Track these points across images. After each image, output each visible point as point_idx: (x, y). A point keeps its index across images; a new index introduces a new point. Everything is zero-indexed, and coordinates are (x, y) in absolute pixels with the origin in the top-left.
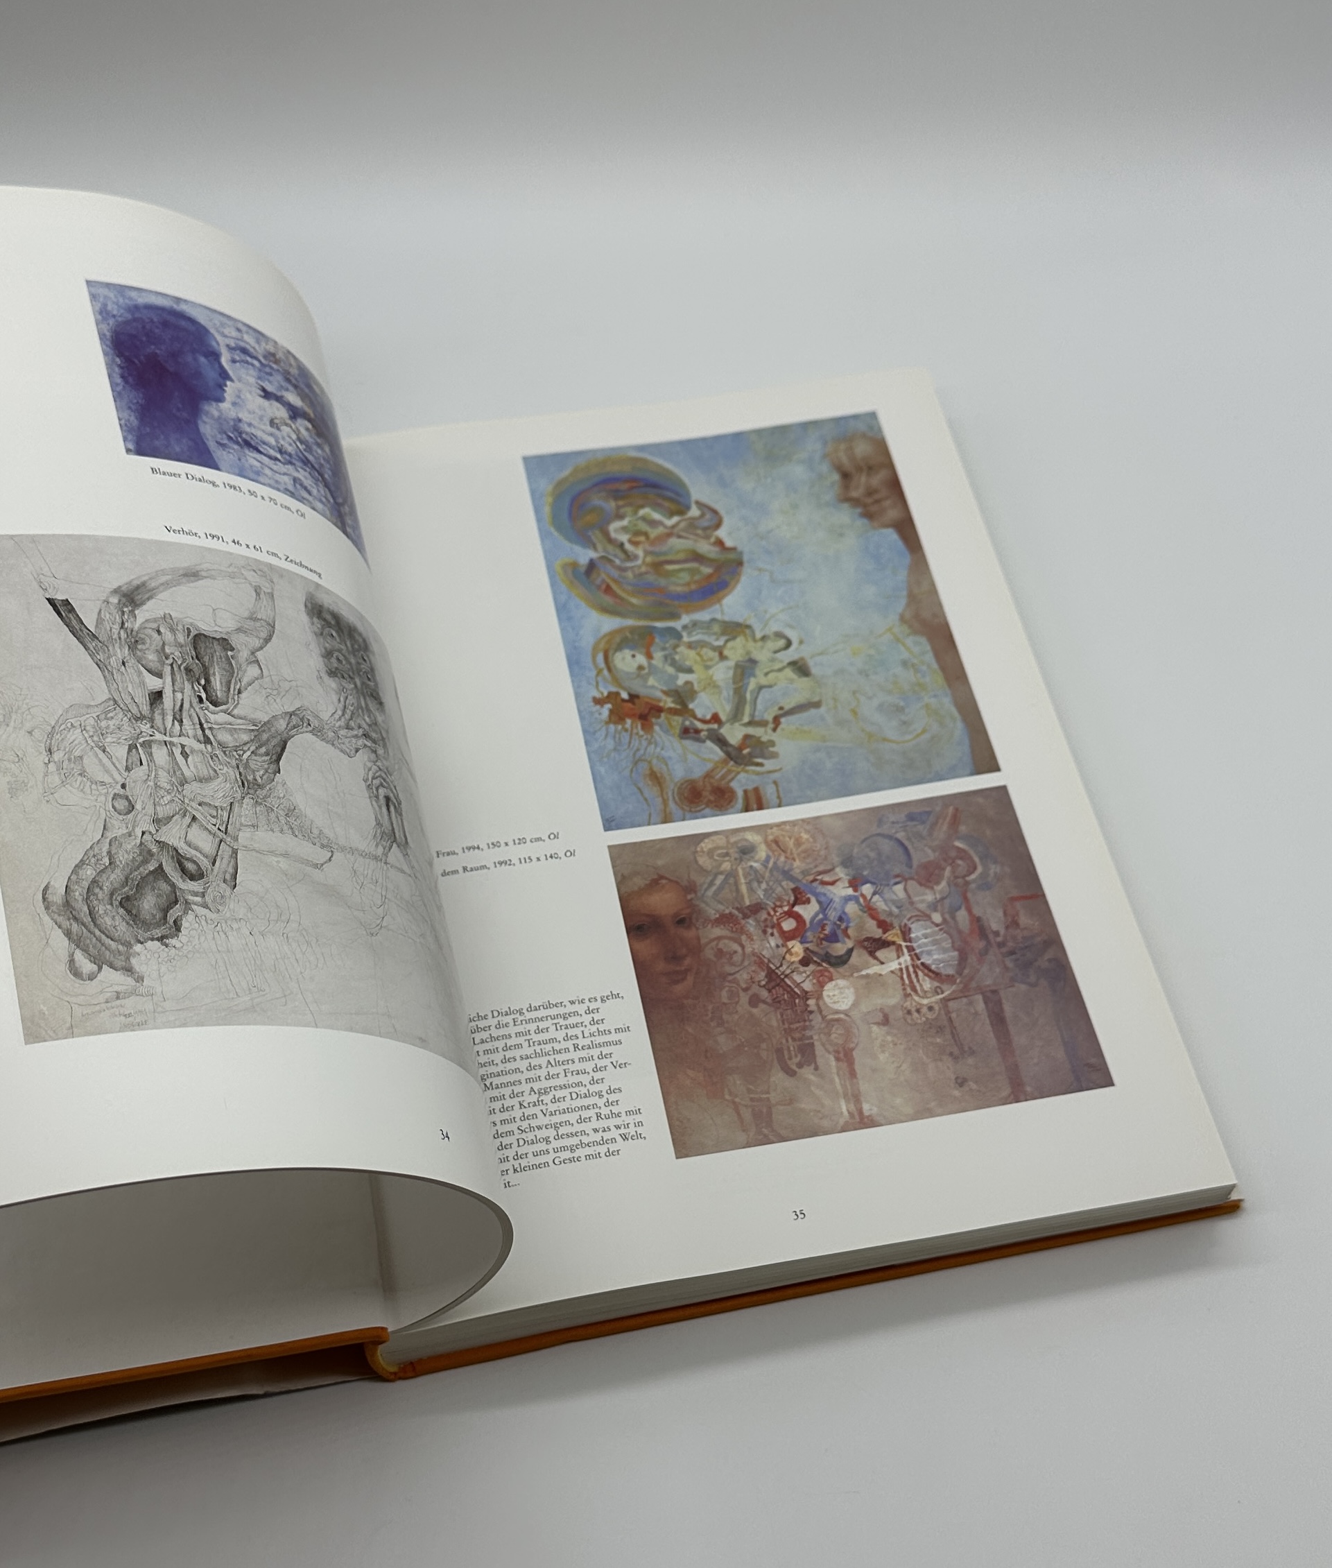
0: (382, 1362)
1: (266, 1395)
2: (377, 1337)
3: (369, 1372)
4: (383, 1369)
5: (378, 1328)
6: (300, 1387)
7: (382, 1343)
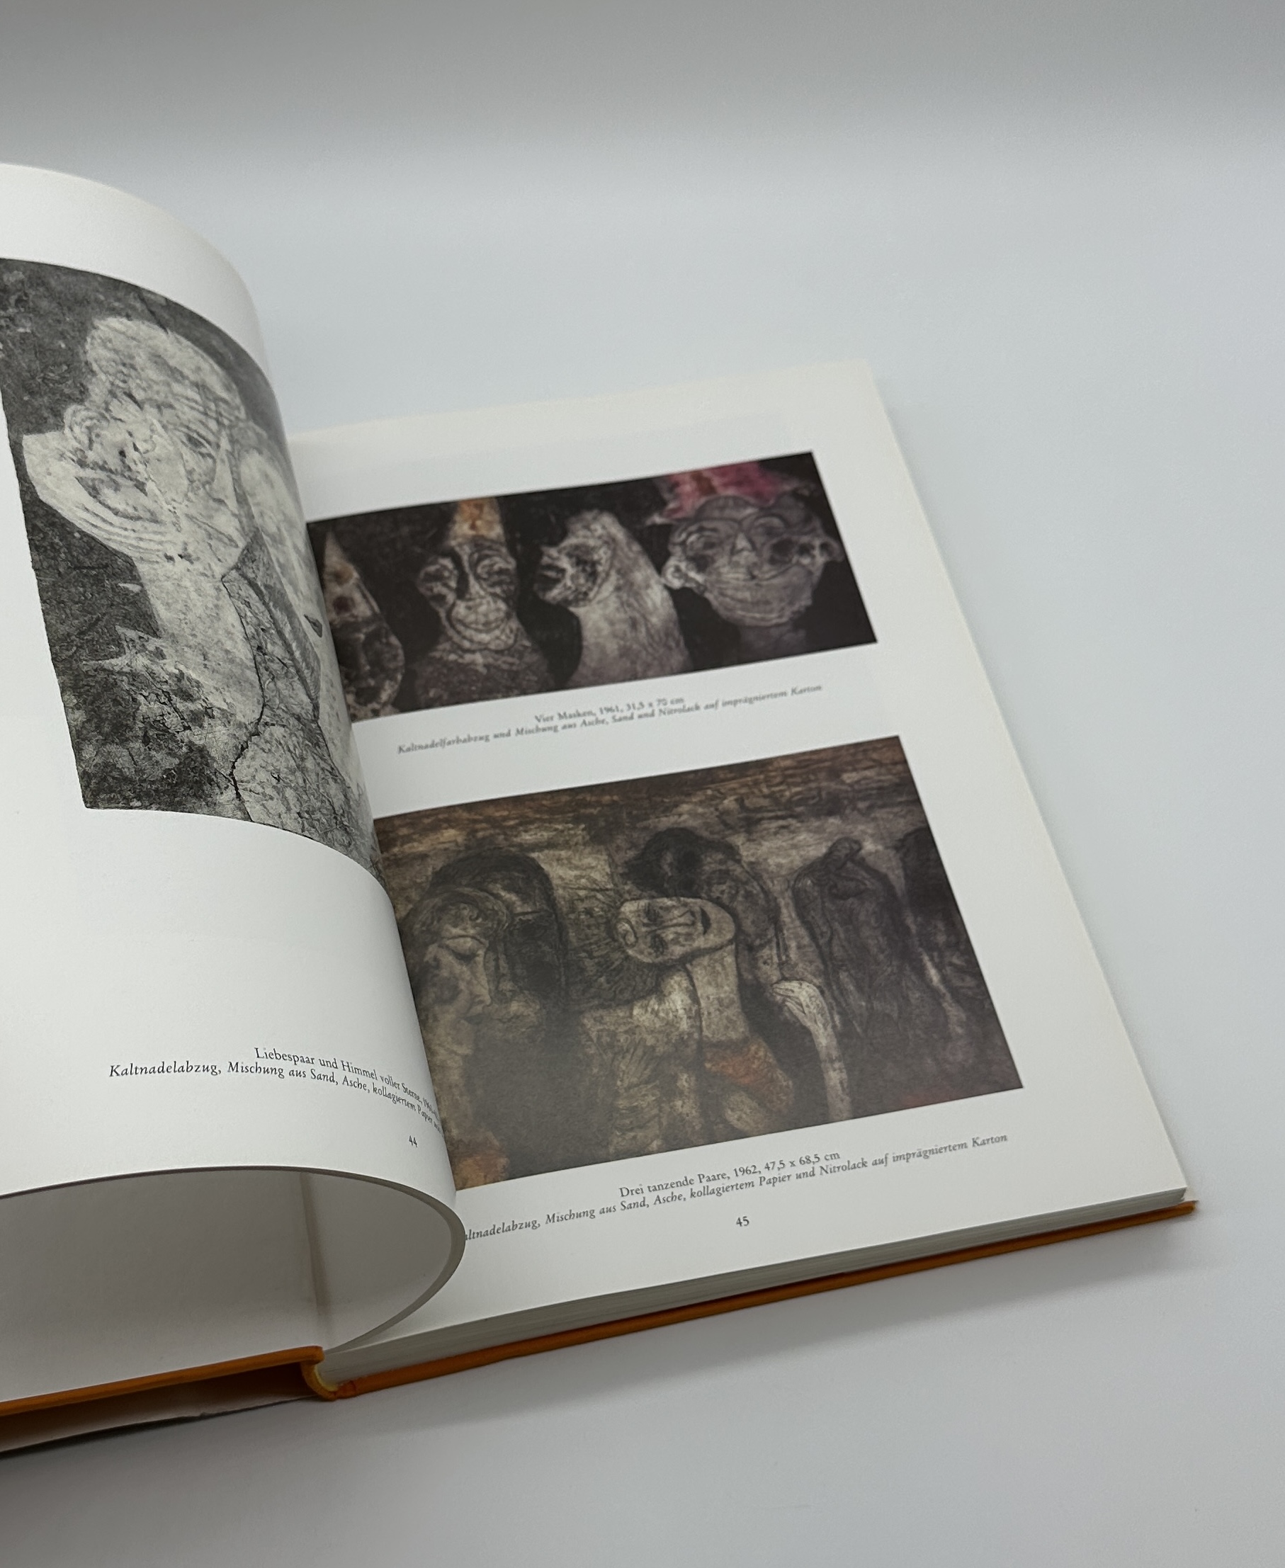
0: (320, 1381)
1: (203, 1417)
2: (311, 1357)
3: (309, 1393)
4: (322, 1388)
5: (312, 1347)
6: (236, 1409)
7: (318, 1362)
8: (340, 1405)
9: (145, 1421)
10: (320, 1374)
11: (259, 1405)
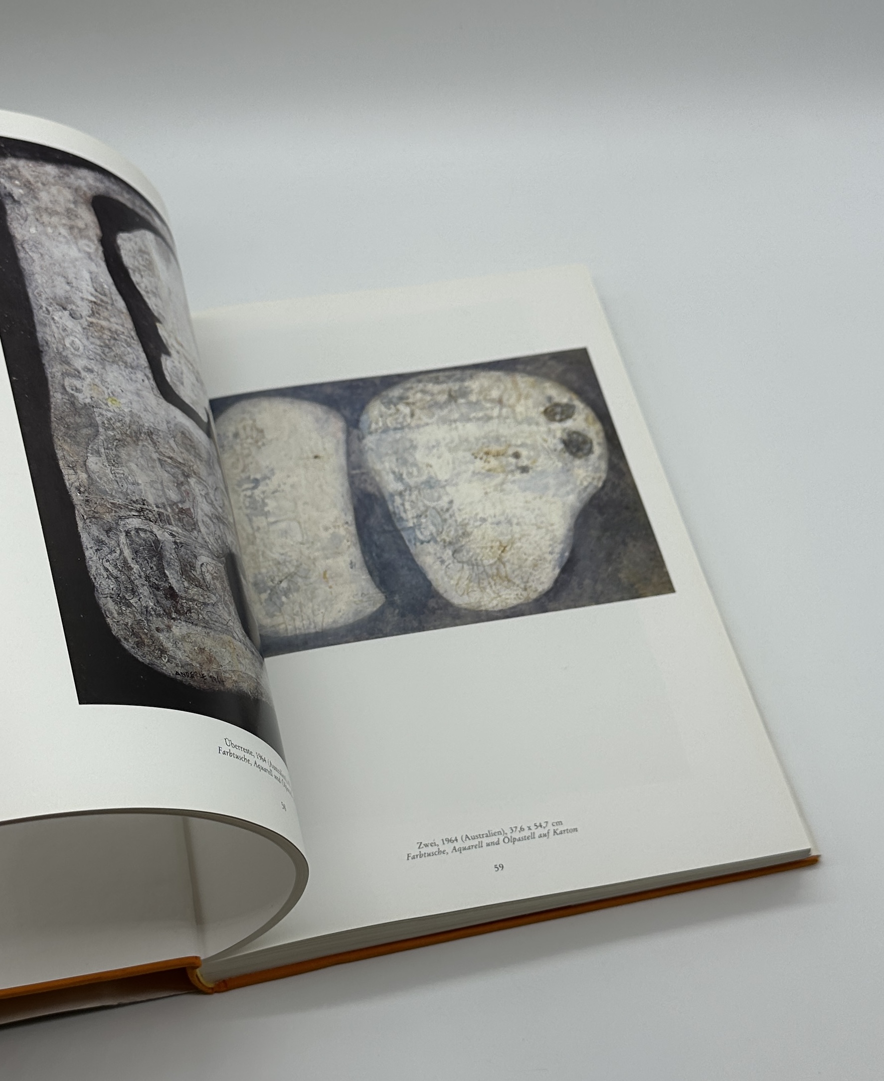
0: (201, 980)
1: (121, 1005)
2: (193, 963)
3: (194, 989)
4: (204, 985)
5: (192, 957)
6: (141, 1000)
7: (198, 967)
8: (216, 996)
9: (79, 1008)
10: (202, 975)
11: (159, 996)
